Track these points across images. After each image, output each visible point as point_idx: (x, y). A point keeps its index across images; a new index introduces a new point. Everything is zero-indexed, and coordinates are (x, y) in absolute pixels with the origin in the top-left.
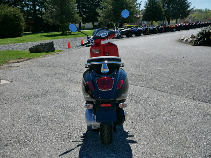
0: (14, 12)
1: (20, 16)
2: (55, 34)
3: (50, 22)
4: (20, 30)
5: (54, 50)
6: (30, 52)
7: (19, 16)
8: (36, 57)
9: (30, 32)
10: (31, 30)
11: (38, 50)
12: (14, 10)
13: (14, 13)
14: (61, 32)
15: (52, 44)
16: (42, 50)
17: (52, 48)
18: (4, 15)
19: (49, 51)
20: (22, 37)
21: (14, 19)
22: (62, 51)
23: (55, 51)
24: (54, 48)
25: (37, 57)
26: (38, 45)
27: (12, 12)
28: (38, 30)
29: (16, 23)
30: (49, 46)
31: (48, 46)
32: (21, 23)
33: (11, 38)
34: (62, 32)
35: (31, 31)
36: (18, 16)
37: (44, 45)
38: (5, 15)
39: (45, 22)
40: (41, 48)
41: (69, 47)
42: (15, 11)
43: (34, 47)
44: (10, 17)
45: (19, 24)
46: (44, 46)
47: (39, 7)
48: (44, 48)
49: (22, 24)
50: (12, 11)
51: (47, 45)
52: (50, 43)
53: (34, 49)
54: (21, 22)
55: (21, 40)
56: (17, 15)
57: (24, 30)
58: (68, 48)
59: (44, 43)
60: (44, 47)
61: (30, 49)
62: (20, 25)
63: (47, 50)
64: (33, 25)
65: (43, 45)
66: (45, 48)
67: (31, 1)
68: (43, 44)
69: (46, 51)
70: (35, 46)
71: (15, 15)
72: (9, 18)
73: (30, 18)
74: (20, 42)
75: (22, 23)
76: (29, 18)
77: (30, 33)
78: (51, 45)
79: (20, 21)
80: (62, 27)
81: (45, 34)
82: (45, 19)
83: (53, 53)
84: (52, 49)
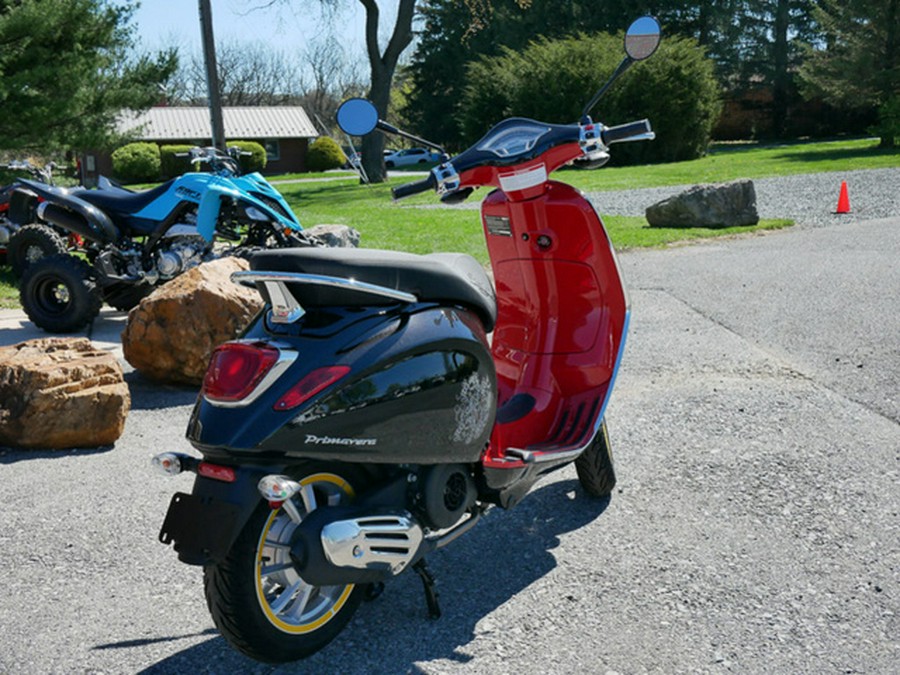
0: (675, 59)
1: (699, 74)
2: (847, 148)
3: (830, 94)
4: (694, 133)
5: (752, 220)
6: (648, 225)
7: (694, 75)
8: (646, 246)
9: (749, 142)
10: (753, 130)
11: (681, 216)
12: (677, 52)
13: (675, 64)
14: (879, 139)
15: (746, 193)
16: (698, 216)
17: (746, 211)
18: (634, 71)
19: (726, 223)
20: (696, 162)
21: (670, 86)
22: (789, 224)
23: (759, 223)
24: (754, 209)
25: (652, 245)
26: (681, 196)
27: (667, 60)
28: (785, 129)
29: (680, 102)
30: (729, 200)
31: (725, 198)
32: (700, 102)
33: (649, 166)
34: (882, 141)
35: (752, 137)
36: (690, 74)
37: (709, 195)
38: (639, 73)
39: (806, 95)
40: (695, 209)
41: (842, 209)
42: (681, 56)
43: (666, 203)
44: (657, 81)
45: (689, 109)
46: (706, 199)
47: (801, 30)
48: (707, 208)
49: (702, 106)
50: (667, 56)
51: (720, 197)
52: (734, 190)
53: (663, 212)
54: (701, 97)
55: (680, 175)
56: (684, 72)
57: (709, 130)
58: (838, 213)
59: (708, 188)
60: (705, 203)
61: (649, 211)
62: (698, 111)
63: (718, 216)
64: (765, 110)
65: (705, 195)
66: (711, 208)
67: (769, 8)
68: (703, 190)
69: (714, 221)
70: (669, 199)
71: (679, 69)
72: (652, 85)
73: (756, 78)
74: (670, 183)
75: (706, 102)
76: (752, 79)
77: (750, 145)
78: (741, 195)
79: (698, 92)
80: (882, 116)
81: (803, 149)
82: (805, 83)
83: (739, 232)
84: (745, 213)
